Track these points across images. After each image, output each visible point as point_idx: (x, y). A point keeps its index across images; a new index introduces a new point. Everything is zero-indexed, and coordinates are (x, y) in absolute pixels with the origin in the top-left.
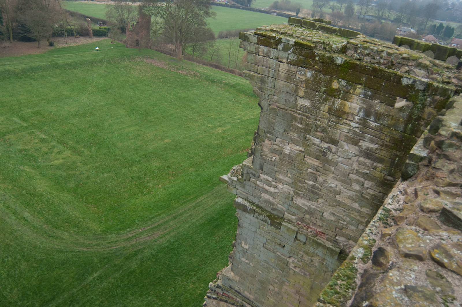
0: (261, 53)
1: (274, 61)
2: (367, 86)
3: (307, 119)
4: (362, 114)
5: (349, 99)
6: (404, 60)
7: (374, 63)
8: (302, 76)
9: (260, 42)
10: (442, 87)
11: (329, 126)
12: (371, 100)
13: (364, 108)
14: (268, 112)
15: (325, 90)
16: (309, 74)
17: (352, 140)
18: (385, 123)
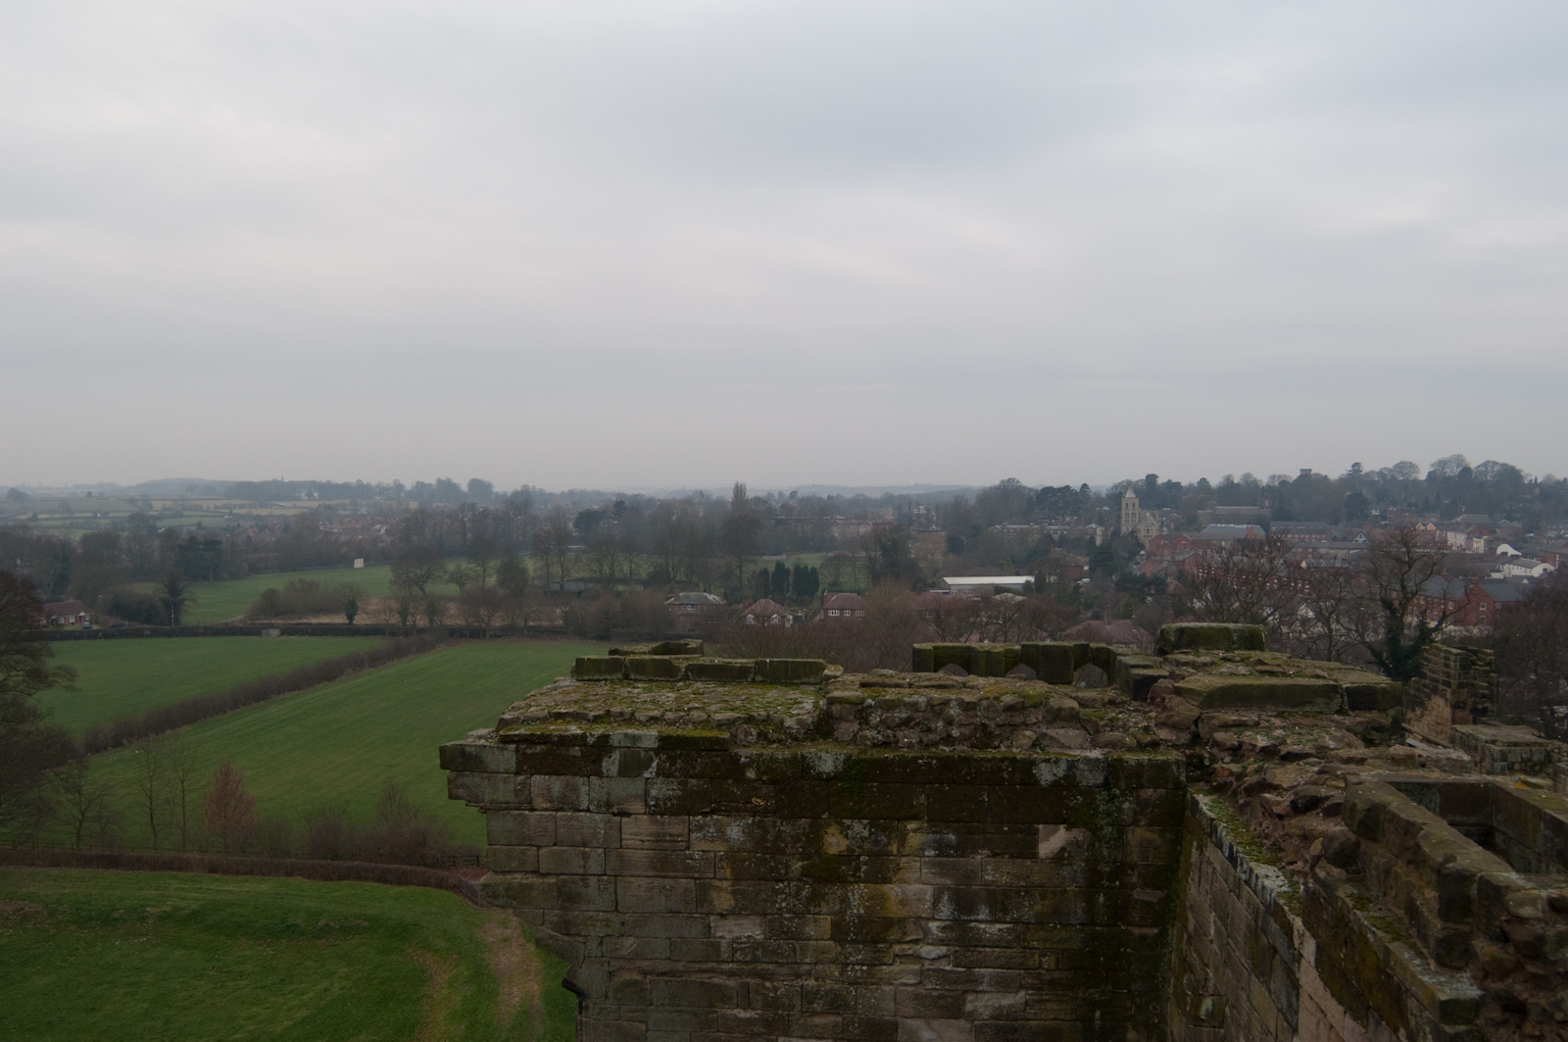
0: (539, 802)
1: (597, 817)
2: (938, 819)
3: (768, 984)
4: (946, 910)
5: (891, 874)
6: (1013, 713)
7: (935, 744)
8: (711, 842)
9: (528, 765)
10: (1149, 760)
11: (850, 984)
12: (965, 857)
13: (948, 888)
14: (611, 1000)
15: (803, 867)
16: (735, 831)
17: (941, 1002)
18: (1028, 914)
